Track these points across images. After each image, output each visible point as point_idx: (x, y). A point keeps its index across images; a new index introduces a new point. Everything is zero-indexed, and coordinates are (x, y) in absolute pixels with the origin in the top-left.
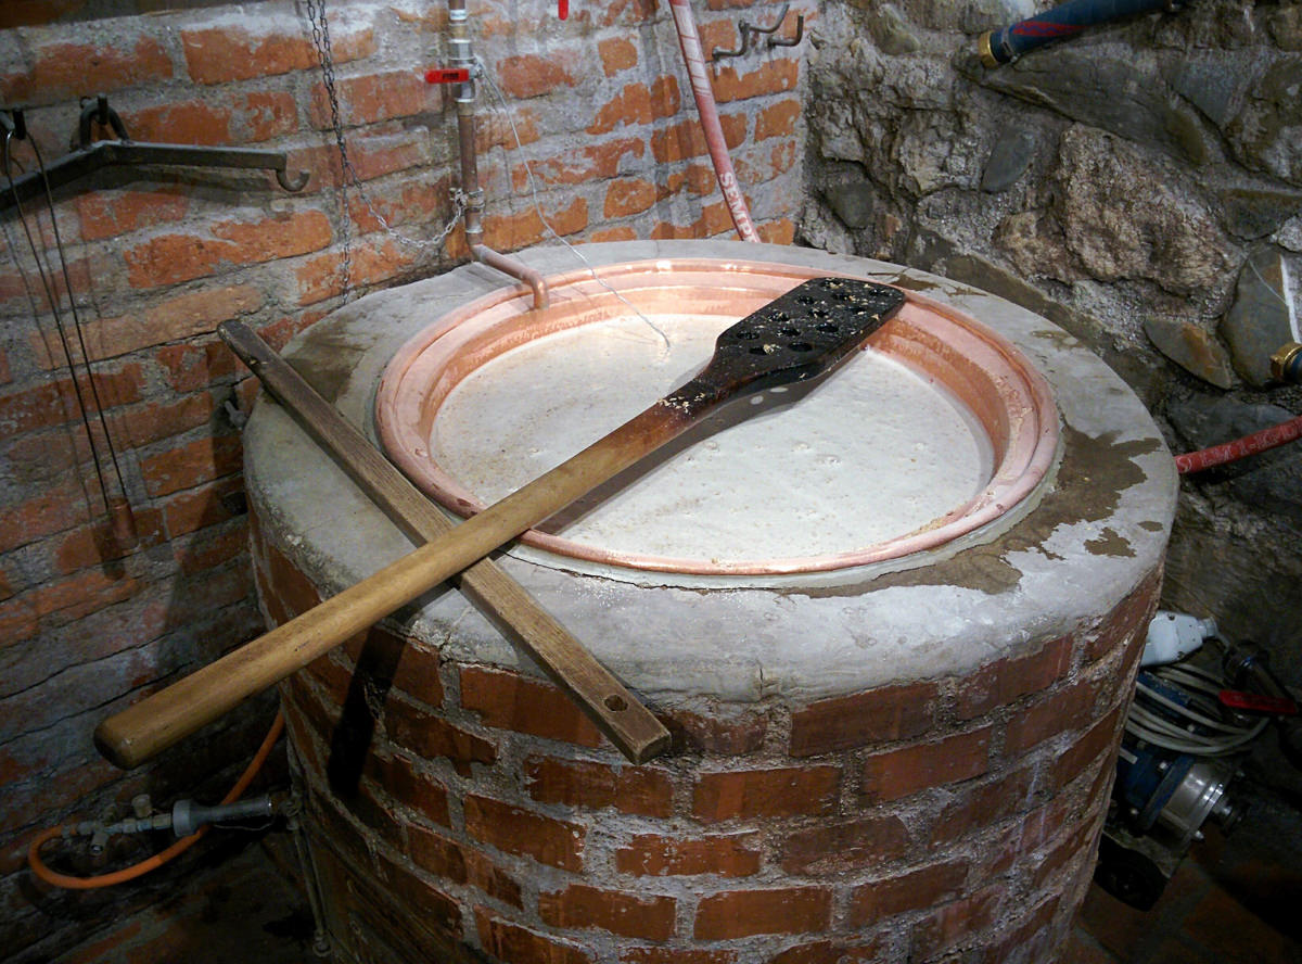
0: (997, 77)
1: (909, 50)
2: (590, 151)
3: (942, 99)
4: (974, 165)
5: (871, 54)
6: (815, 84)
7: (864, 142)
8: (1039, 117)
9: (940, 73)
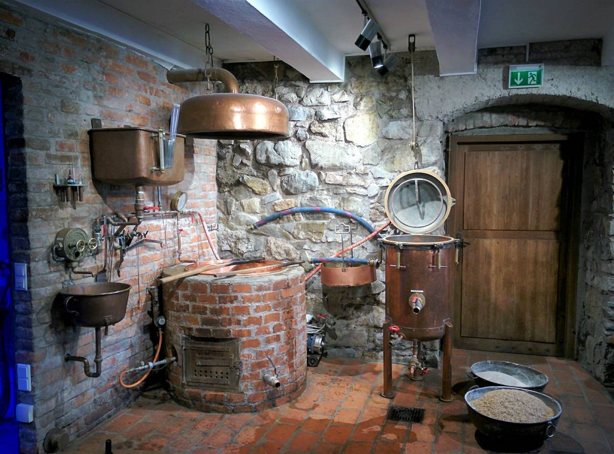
0: (254, 231)
1: (237, 229)
2: (190, 247)
3: (245, 236)
4: (253, 247)
5: (229, 231)
6: (218, 238)
7: (230, 246)
8: (263, 237)
9: (244, 232)
